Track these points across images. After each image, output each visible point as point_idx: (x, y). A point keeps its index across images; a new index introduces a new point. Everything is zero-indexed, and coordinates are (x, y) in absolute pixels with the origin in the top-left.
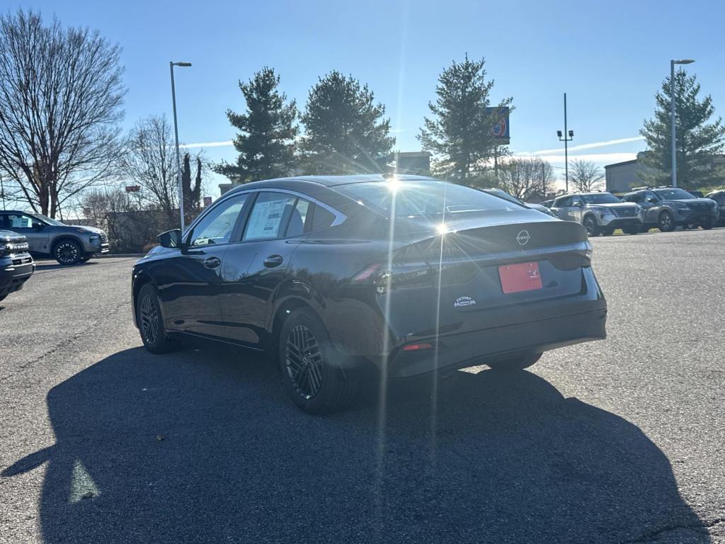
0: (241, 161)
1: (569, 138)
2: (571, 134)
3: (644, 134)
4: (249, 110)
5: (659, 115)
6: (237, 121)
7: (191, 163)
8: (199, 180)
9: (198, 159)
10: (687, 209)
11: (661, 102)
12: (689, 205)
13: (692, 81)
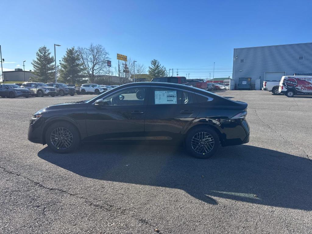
1: (2, 61)
2: (3, 60)
3: (33, 64)
5: (38, 59)
10: (68, 90)
11: (38, 55)
12: (69, 89)
13: (48, 50)
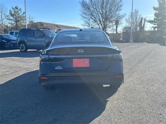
0: (155, 19)
4: (158, 5)
6: (155, 9)
7: (143, 20)
8: (144, 24)
9: (145, 19)
